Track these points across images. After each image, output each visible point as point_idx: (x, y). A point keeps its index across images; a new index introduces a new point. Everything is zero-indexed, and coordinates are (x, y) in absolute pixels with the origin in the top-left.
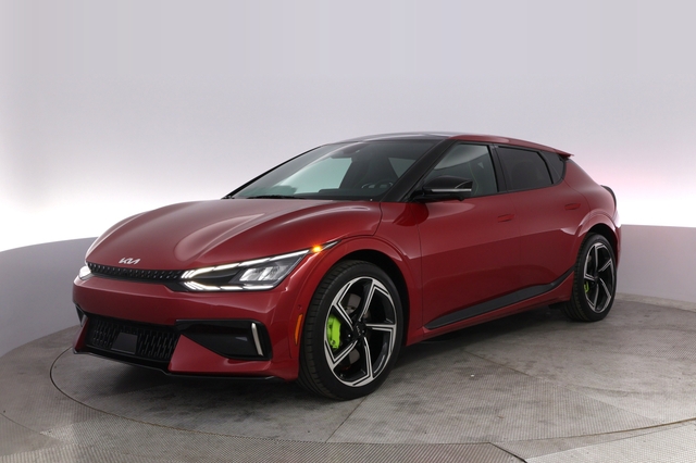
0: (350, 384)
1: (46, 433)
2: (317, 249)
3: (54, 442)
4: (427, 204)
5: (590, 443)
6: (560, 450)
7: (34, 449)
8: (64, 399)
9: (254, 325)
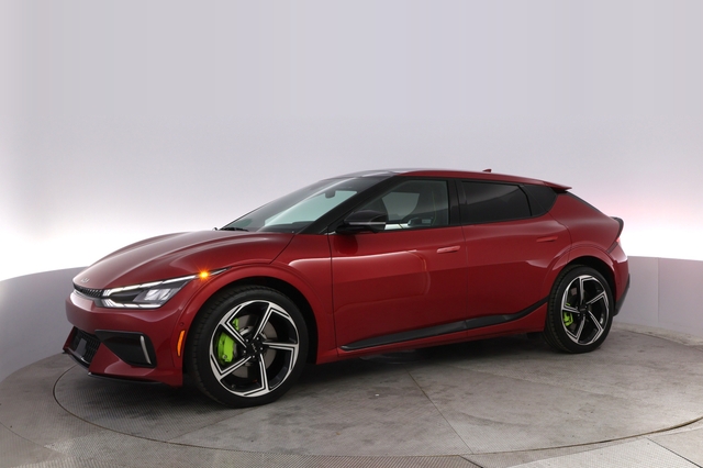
0: (242, 394)
1: (49, 447)
2: (204, 275)
3: (57, 455)
4: (357, 236)
5: (551, 455)
6: (524, 462)
7: (38, 461)
8: (66, 415)
9: (142, 338)
